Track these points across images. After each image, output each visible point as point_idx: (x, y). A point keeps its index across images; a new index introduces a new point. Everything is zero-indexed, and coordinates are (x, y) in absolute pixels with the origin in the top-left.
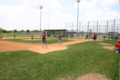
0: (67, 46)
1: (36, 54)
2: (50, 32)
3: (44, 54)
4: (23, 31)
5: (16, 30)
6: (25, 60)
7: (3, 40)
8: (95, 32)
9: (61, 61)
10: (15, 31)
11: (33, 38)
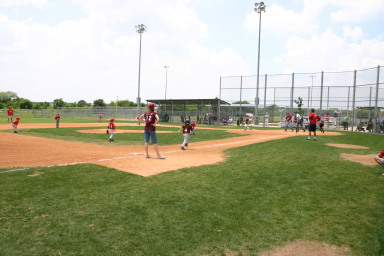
0: (225, 151)
1: (125, 177)
2: (169, 108)
3: (149, 179)
4: (82, 104)
5: (60, 100)
6: (89, 196)
7: (21, 131)
8: (316, 106)
9: (205, 199)
10: (59, 104)
11: (113, 128)
